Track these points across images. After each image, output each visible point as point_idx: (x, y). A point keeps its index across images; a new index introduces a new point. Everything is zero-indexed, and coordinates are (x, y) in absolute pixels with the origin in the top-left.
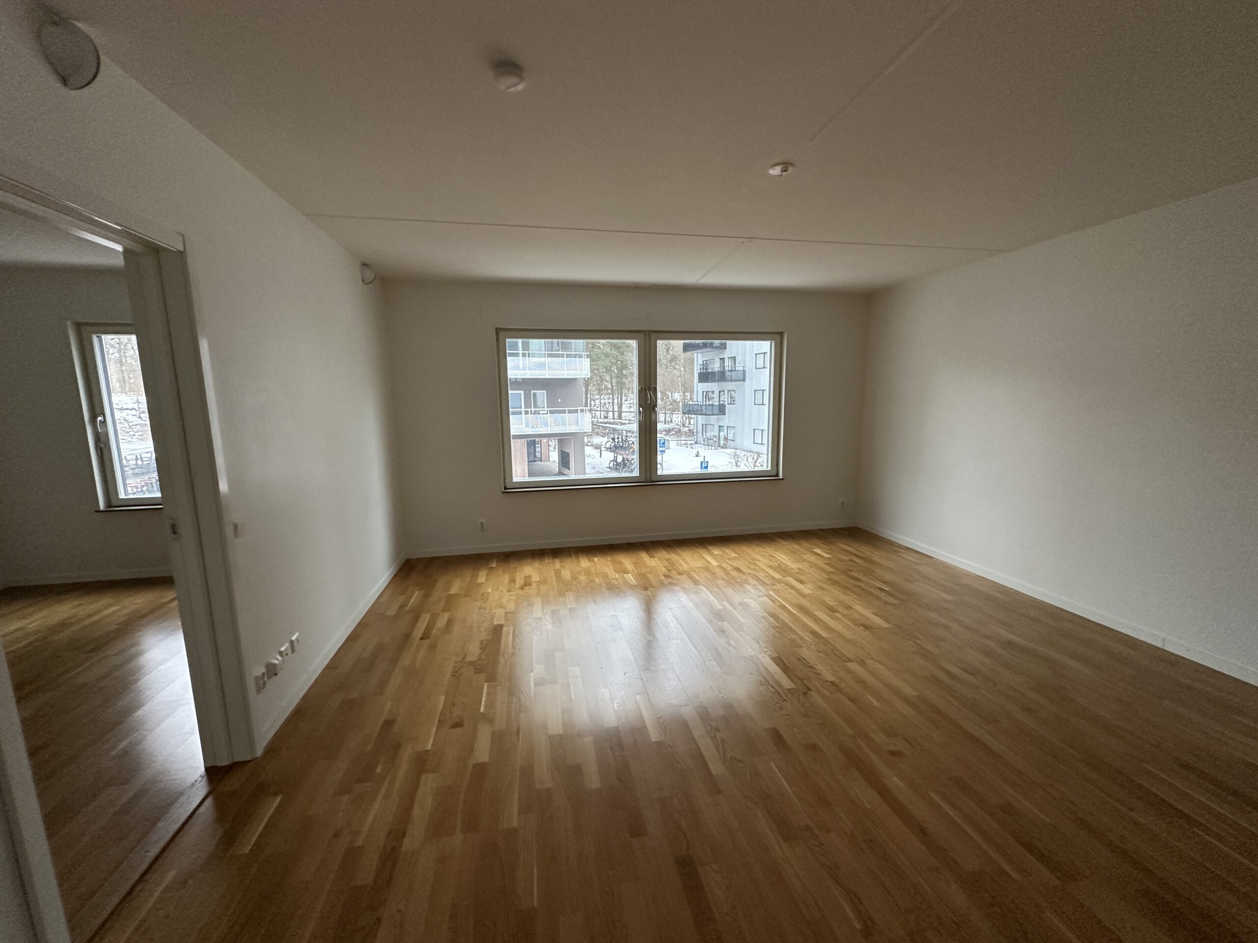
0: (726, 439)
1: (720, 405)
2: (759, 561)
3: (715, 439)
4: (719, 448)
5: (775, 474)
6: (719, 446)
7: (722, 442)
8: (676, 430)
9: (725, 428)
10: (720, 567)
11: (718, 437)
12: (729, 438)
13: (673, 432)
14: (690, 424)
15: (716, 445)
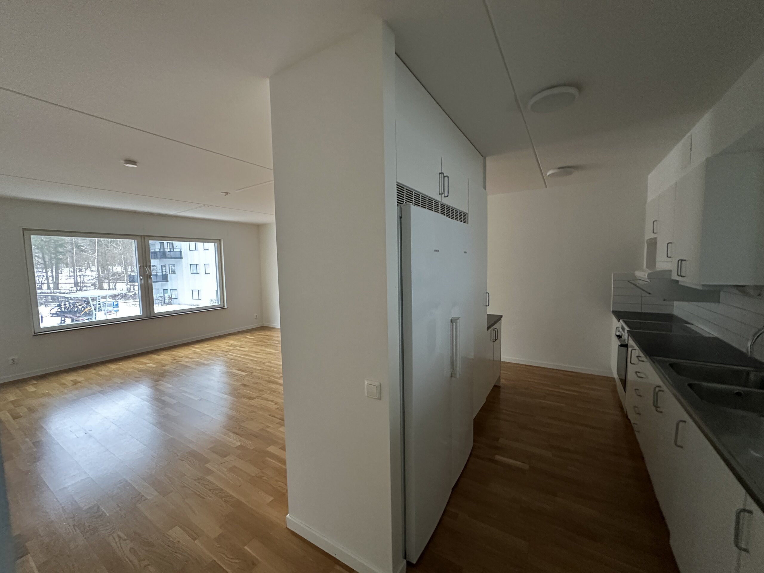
0: (170, 298)
1: (162, 275)
2: (221, 345)
3: (160, 299)
4: (165, 305)
5: (223, 306)
6: (165, 304)
7: (167, 301)
8: (122, 295)
9: (169, 291)
10: (201, 351)
11: (163, 297)
12: (172, 298)
13: (119, 297)
14: (134, 289)
15: (163, 303)
